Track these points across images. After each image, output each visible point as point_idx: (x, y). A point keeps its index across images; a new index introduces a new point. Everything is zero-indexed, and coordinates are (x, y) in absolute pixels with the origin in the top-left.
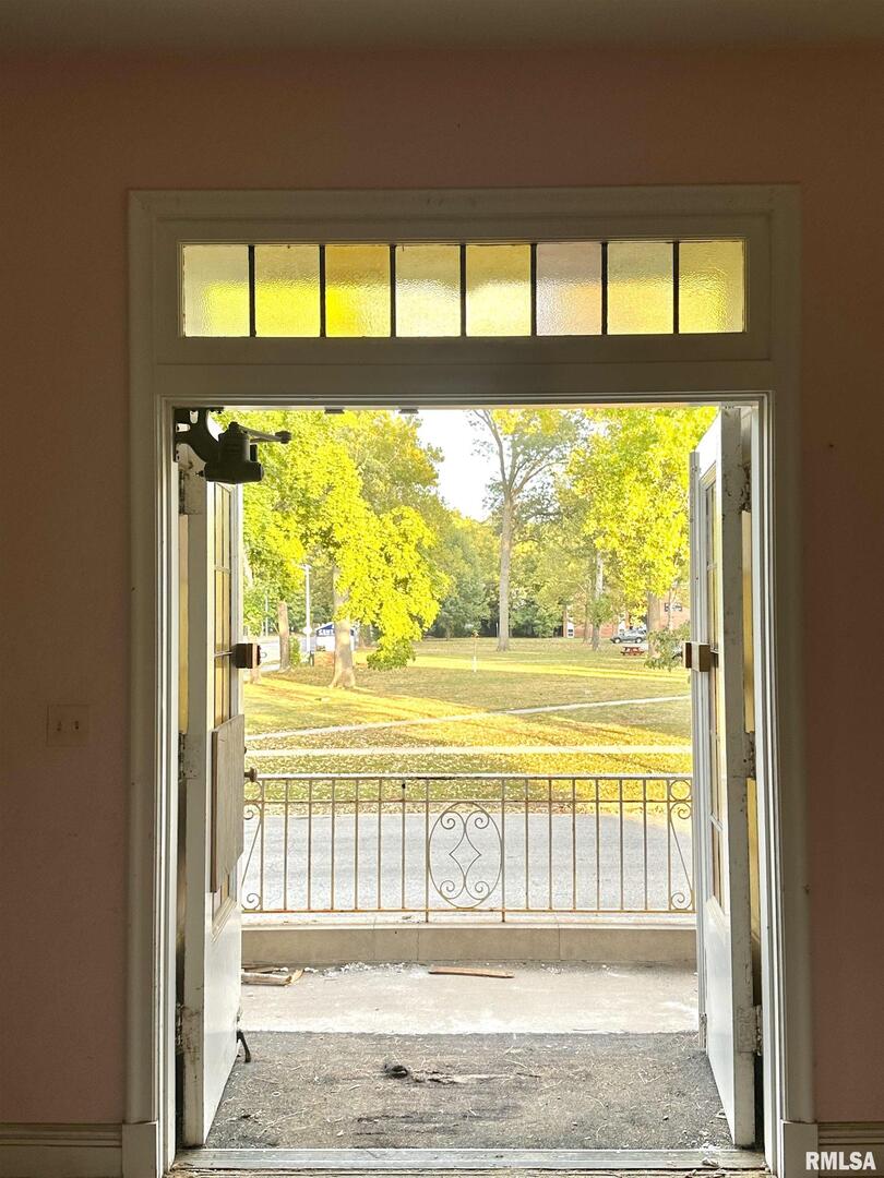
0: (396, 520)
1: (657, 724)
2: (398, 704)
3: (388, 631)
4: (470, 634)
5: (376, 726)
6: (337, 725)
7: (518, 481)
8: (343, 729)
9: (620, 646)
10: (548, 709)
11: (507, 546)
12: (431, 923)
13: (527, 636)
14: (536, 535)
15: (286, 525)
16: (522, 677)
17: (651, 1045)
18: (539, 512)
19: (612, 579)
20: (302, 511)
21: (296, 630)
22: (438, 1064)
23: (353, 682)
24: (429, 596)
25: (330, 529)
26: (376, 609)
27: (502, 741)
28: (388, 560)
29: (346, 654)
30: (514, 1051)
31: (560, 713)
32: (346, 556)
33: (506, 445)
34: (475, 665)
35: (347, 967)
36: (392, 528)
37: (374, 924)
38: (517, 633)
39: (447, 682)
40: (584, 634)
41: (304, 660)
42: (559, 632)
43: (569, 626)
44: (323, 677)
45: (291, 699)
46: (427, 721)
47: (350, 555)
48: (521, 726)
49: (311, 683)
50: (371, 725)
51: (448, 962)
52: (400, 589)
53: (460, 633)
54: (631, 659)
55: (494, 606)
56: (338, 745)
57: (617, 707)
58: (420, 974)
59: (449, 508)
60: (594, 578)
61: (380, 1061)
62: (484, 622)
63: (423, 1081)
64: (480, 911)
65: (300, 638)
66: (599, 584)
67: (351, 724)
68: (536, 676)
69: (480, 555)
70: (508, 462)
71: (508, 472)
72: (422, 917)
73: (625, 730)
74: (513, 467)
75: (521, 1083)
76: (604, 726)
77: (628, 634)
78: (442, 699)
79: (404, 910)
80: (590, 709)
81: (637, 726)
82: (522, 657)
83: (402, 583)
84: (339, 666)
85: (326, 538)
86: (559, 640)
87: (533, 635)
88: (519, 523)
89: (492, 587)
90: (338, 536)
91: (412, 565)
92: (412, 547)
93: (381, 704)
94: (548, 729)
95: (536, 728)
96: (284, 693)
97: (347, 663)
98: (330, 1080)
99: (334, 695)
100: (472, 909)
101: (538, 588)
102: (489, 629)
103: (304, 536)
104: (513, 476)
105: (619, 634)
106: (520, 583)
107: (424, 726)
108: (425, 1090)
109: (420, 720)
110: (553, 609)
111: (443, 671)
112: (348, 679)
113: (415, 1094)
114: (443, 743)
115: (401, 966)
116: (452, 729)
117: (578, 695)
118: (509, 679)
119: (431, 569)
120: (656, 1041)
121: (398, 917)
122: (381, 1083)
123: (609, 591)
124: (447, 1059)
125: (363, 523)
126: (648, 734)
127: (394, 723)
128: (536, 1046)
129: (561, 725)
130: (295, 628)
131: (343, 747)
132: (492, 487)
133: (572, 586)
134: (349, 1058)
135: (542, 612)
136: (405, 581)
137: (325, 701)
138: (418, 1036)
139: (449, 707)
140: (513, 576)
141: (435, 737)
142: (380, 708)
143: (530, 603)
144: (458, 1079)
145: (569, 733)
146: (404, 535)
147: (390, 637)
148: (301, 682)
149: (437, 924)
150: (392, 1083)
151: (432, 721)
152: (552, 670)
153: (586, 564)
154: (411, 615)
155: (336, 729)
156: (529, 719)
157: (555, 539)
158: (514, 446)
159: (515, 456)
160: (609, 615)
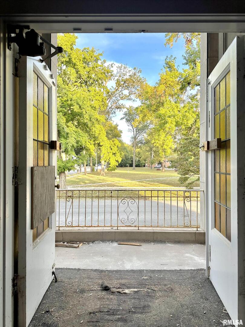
0: (113, 141)
1: (165, 183)
2: (113, 179)
3: (111, 163)
4: (127, 166)
5: (109, 183)
6: (101, 183)
7: (137, 137)
8: (102, 183)
9: (157, 169)
10: (143, 180)
11: (134, 149)
12: (119, 230)
13: (138, 167)
14: (140, 147)
15: (91, 142)
16: (138, 174)
17: (189, 275)
18: (141, 143)
19: (155, 156)
20: (94, 139)
21: (94, 166)
22: (121, 284)
23: (105, 175)
24: (120, 156)
25: (100, 143)
26: (109, 159)
27: (134, 186)
28: (111, 149)
29: (103, 169)
30: (145, 278)
31: (145, 181)
32: (103, 148)
33: (135, 130)
34: (128, 172)
35: (95, 242)
36: (112, 143)
37: (103, 230)
38: (136, 166)
39: (123, 175)
40: (149, 167)
41: (95, 171)
42: (144, 166)
43: (146, 165)
44: (98, 174)
45: (92, 178)
46: (119, 182)
47: (104, 148)
48: (137, 183)
49: (96, 175)
50: (108, 183)
51: (123, 241)
52: (114, 155)
53: (126, 166)
54: (158, 171)
55: (132, 161)
56: (101, 187)
57: (156, 179)
58: (115, 244)
59: (124, 142)
60: (151, 155)
61: (100, 282)
62: (130, 164)
63: (115, 293)
64: (132, 226)
65: (95, 167)
66: (152, 156)
67: (104, 182)
68: (140, 174)
69: (130, 151)
70: (135, 133)
71: (135, 135)
72: (116, 228)
73: (158, 184)
74: (136, 134)
75: (149, 293)
76: (154, 183)
77: (158, 166)
78: (122, 178)
79: (111, 226)
80: (151, 180)
81: (160, 183)
82: (138, 170)
83: (114, 154)
84: (102, 172)
85: (99, 145)
86: (144, 168)
87: (140, 167)
88: (137, 145)
89: (132, 157)
90: (101, 144)
91: (116, 150)
92: (116, 147)
93: (110, 179)
94: (143, 184)
95: (141, 184)
96: (91, 177)
97: (104, 171)
98: (82, 291)
99: (101, 177)
100: (130, 226)
101: (140, 158)
102: (131, 165)
103: (94, 144)
104: (136, 136)
105: (156, 166)
106: (137, 157)
107: (118, 183)
108: (115, 297)
109: (118, 182)
110: (143, 162)
111: (122, 173)
112: (104, 174)
113: (112, 299)
114: (122, 186)
115: (110, 242)
116: (124, 183)
117: (149, 178)
118: (135, 174)
119: (120, 151)
120: (191, 273)
121: (109, 228)
122: (100, 293)
123: (154, 158)
124: (123, 281)
125: (106, 141)
126: (163, 185)
127: (113, 182)
128: (152, 275)
129: (146, 183)
130: (94, 165)
131: (102, 187)
132: (132, 138)
133: (147, 157)
134: (90, 280)
135: (141, 162)
136: (115, 154)
137: (99, 178)
138: (114, 271)
139: (123, 179)
140: (136, 155)
141: (120, 185)
142: (110, 180)
143: (139, 160)
144: (127, 291)
145: (147, 185)
146: (114, 144)
147: (112, 165)
148: (95, 175)
149: (120, 230)
150: (104, 293)
151: (120, 182)
152: (143, 173)
153: (150, 153)
154: (116, 161)
155: (101, 184)
156: (139, 182)
157: (144, 148)
158: (136, 130)
159: (136, 132)
160: (154, 163)
